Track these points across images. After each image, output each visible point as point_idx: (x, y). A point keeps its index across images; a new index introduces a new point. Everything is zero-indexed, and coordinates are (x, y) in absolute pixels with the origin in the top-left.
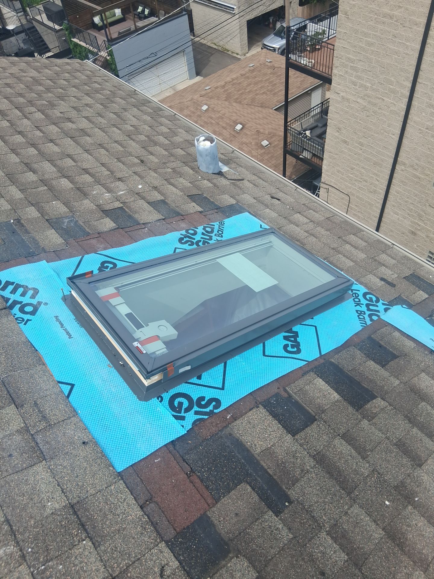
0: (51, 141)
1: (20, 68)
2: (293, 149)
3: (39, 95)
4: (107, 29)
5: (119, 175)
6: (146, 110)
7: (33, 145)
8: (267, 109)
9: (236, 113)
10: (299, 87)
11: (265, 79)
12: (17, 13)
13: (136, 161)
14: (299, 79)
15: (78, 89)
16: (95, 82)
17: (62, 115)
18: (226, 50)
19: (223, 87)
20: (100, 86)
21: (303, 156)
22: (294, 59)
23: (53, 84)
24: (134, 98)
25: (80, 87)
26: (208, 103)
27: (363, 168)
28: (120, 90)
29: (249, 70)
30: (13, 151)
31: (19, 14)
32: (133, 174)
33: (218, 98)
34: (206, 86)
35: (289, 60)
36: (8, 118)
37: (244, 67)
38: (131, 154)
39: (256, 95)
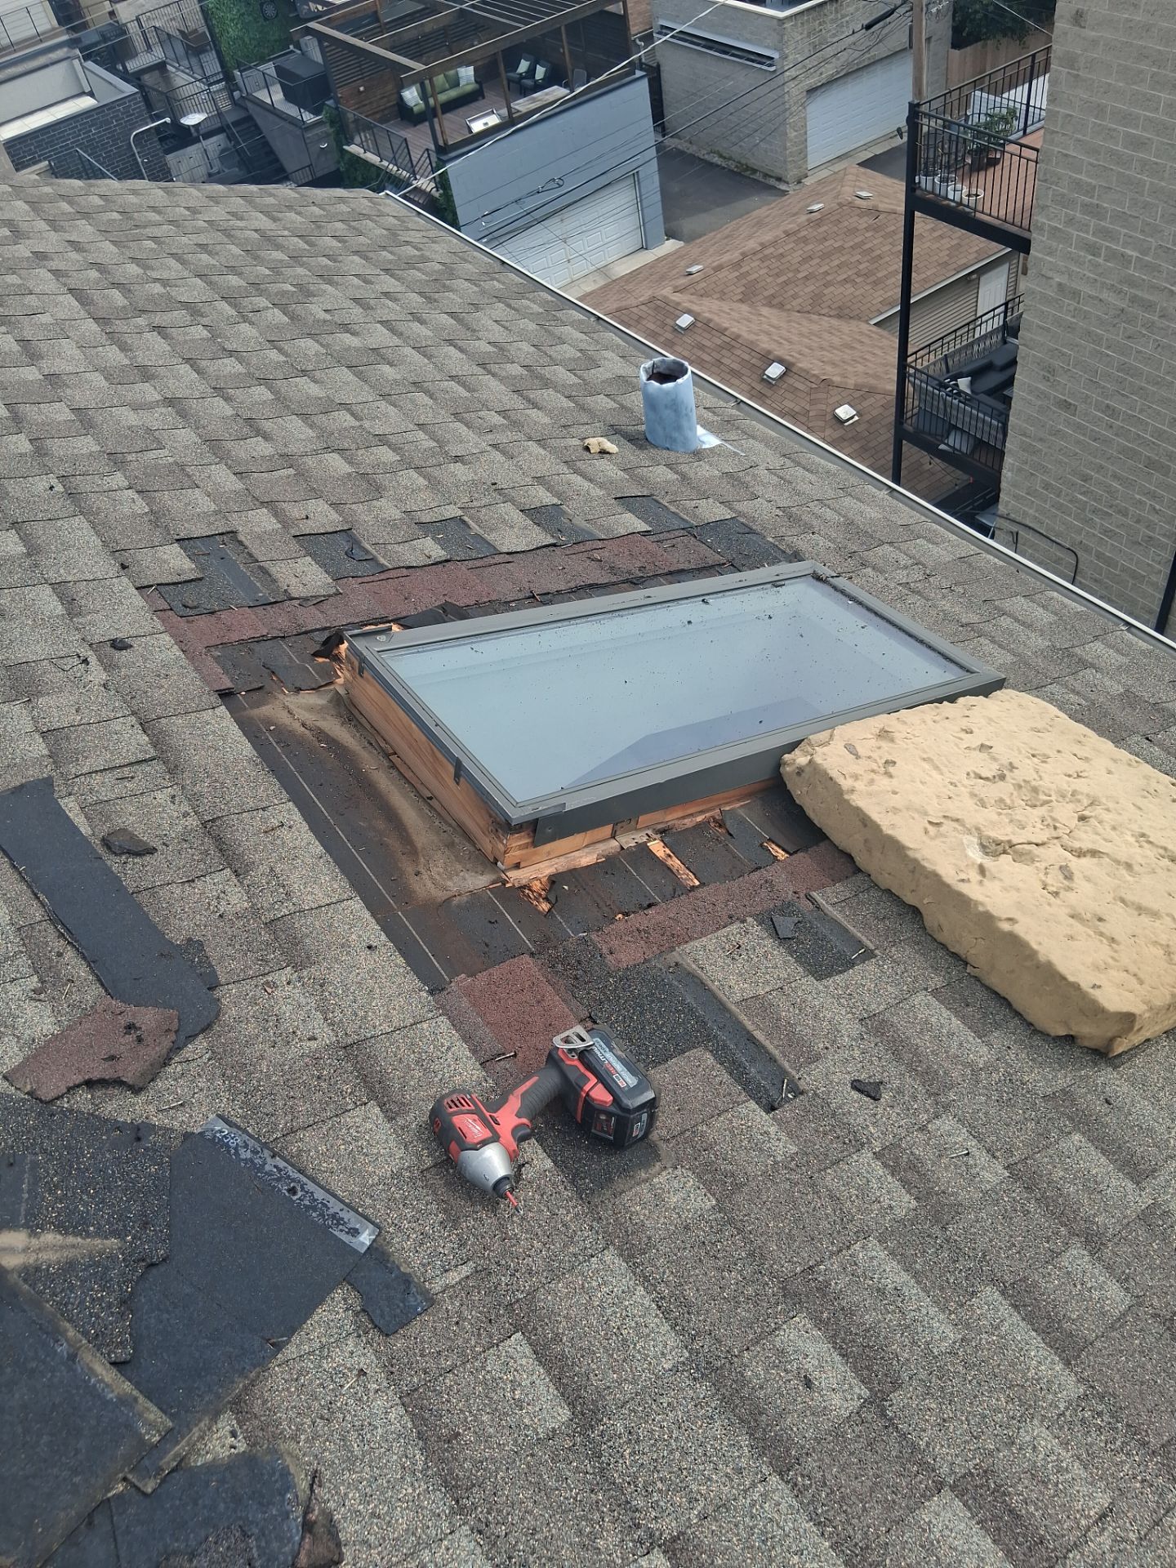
0: (304, 373)
1: (229, 210)
2: (921, 427)
3: (276, 270)
4: (436, 120)
5: (456, 450)
6: (528, 307)
7: (264, 381)
8: (854, 323)
9: (768, 334)
10: (946, 264)
11: (852, 243)
12: (209, 85)
13: (498, 420)
14: (946, 243)
15: (366, 258)
16: (407, 243)
17: (328, 317)
18: (748, 168)
19: (737, 265)
20: (416, 253)
21: (947, 445)
22: (929, 188)
23: (307, 247)
24: (498, 281)
25: (371, 255)
26: (696, 308)
27: (1115, 476)
28: (466, 261)
29: (808, 220)
30: (218, 391)
31: (214, 88)
32: (489, 448)
33: (723, 296)
34: (691, 265)
35: (914, 190)
36: (205, 321)
37: (794, 215)
38: (485, 406)
39: (825, 286)
